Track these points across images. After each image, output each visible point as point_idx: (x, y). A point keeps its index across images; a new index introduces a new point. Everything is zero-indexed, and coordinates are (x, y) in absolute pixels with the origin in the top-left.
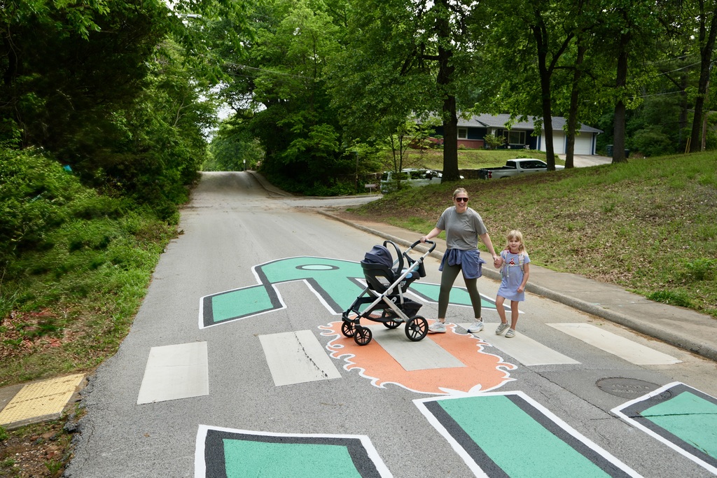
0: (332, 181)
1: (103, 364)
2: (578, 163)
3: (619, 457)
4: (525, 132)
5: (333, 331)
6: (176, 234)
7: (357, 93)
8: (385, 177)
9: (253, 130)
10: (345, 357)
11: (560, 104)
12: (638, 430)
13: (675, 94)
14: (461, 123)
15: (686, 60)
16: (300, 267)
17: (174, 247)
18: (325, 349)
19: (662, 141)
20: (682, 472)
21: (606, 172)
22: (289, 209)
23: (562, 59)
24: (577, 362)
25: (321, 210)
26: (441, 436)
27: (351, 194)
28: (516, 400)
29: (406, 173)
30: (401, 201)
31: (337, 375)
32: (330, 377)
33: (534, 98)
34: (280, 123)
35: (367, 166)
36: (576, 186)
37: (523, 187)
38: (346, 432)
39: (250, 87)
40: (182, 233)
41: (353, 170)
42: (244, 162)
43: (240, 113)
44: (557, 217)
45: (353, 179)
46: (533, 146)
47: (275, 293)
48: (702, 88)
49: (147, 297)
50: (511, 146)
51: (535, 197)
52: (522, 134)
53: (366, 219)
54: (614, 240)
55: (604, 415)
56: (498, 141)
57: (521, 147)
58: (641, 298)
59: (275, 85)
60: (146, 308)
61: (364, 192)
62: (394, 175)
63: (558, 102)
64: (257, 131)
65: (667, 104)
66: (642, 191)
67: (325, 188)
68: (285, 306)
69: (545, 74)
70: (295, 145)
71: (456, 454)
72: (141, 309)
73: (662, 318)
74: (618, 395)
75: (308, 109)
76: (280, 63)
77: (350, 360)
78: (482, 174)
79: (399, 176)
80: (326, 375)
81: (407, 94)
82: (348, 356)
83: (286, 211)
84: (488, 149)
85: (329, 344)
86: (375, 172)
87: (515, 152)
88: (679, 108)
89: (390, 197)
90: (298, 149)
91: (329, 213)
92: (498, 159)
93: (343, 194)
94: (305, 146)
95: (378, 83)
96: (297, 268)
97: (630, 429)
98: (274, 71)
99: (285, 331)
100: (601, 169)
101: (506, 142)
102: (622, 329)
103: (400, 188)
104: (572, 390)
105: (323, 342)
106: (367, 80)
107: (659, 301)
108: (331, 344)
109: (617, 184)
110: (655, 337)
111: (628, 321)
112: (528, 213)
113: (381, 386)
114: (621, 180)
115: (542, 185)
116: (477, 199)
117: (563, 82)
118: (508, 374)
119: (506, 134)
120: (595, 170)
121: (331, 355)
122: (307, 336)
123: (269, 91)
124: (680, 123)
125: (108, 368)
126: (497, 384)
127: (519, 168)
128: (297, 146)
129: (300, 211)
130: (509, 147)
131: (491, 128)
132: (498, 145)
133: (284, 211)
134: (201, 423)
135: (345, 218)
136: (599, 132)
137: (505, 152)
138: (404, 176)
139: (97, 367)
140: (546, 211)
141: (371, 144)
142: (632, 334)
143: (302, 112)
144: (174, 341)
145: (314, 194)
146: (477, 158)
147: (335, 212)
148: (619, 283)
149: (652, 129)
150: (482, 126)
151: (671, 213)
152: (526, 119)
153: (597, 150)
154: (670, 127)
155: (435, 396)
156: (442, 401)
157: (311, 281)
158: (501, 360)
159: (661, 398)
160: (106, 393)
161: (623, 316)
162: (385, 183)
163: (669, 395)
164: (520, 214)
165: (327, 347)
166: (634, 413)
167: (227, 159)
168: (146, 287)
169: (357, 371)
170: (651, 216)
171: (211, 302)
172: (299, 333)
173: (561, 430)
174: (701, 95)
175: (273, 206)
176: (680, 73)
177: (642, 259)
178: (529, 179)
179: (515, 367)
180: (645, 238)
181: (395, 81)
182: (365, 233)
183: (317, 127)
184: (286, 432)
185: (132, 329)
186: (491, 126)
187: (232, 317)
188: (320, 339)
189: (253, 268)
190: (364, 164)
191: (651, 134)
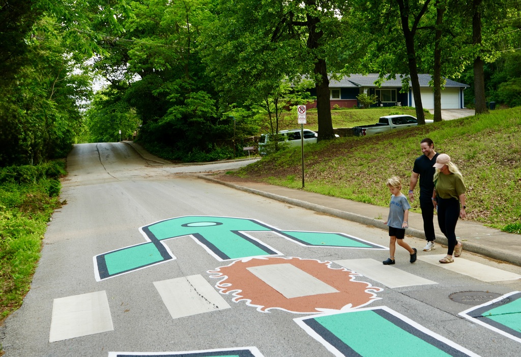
0: (210, 146)
1: (10, 316)
2: (445, 116)
3: (460, 344)
4: (396, 90)
5: (221, 274)
6: (59, 205)
7: (231, 61)
8: (262, 139)
9: (128, 100)
10: (233, 292)
11: (424, 61)
12: (479, 325)
14: (333, 84)
16: (185, 225)
17: (58, 216)
18: (215, 288)
20: (509, 349)
21: (469, 123)
22: (169, 176)
23: (425, 20)
24: (435, 283)
25: (201, 175)
26: (317, 342)
27: (230, 158)
28: (381, 313)
29: (283, 135)
30: (279, 162)
31: (227, 306)
32: (221, 308)
33: (400, 57)
34: (155, 92)
35: (244, 130)
36: (443, 137)
37: (394, 141)
38: (237, 346)
39: (125, 58)
40: (65, 203)
41: (231, 135)
42: (120, 133)
43: (115, 84)
45: (231, 144)
46: (404, 103)
47: (164, 248)
49: (41, 260)
50: (383, 103)
51: (405, 150)
52: (393, 92)
53: (246, 180)
54: (476, 184)
55: (452, 317)
56: (370, 99)
57: (393, 105)
58: (497, 231)
59: (150, 56)
60: (41, 269)
61: (243, 156)
62: (271, 137)
64: (133, 101)
66: (501, 138)
67: (203, 154)
68: (174, 258)
69: (409, 35)
70: (171, 113)
71: (329, 352)
72: (37, 270)
73: (512, 245)
74: (466, 303)
75: (184, 78)
76: (154, 33)
77: (238, 294)
78: (356, 131)
79: (276, 138)
80: (217, 307)
82: (236, 291)
83: (166, 178)
84: (361, 108)
85: (218, 284)
86: (252, 135)
87: (387, 109)
89: (268, 158)
90: (175, 116)
91: (208, 177)
92: (372, 117)
93: (222, 158)
94: (182, 113)
95: (251, 50)
96: (183, 225)
97: (472, 325)
98: (146, 41)
99: (177, 277)
100: (465, 121)
101: (379, 101)
102: (477, 257)
103: (277, 149)
104: (428, 302)
105: (212, 282)
106: (240, 48)
107: (511, 232)
108: (220, 284)
109: (480, 134)
110: (505, 260)
111: (483, 249)
113: (266, 310)
114: (483, 129)
115: (411, 139)
116: (351, 155)
118: (375, 295)
119: (378, 93)
120: (461, 122)
121: (220, 292)
122: (197, 280)
123: (145, 62)
125: (15, 319)
126: (365, 303)
127: (391, 124)
128: (174, 113)
129: (180, 177)
130: (382, 105)
131: (363, 87)
132: (371, 103)
134: (110, 351)
135: (225, 181)
136: (466, 86)
137: (378, 110)
138: (281, 138)
139: (5, 319)
141: (248, 108)
142: (486, 260)
143: (178, 81)
144: (74, 292)
145: (193, 161)
146: (351, 117)
147: (216, 176)
148: (479, 221)
149: (514, 81)
150: (354, 86)
152: (394, 77)
153: (465, 103)
155: (312, 314)
156: (318, 318)
157: (197, 235)
158: (370, 285)
159: (501, 303)
160: (19, 337)
161: (479, 246)
162: (264, 146)
163: (509, 300)
164: (392, 166)
165: (216, 286)
166: (477, 315)
167: (103, 131)
168: (39, 251)
169: (244, 302)
170: (508, 160)
171: (104, 259)
172: (190, 278)
173: (416, 330)
175: (152, 174)
177: (499, 199)
178: (399, 134)
179: (382, 290)
180: (503, 180)
181: (266, 48)
182: (246, 194)
183: (192, 94)
184: (186, 350)
185: (32, 286)
186: (363, 85)
187: (126, 270)
188: (209, 281)
189: (140, 230)
190: (241, 128)
191: (514, 86)
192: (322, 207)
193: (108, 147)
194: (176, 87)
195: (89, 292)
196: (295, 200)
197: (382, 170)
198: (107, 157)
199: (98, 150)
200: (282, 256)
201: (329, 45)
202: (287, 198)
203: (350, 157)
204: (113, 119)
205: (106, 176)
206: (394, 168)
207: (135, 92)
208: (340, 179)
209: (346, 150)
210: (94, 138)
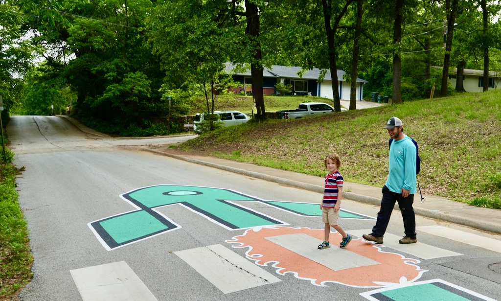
0: (146, 123)
4: (307, 81)
5: (242, 244)
6: (18, 171)
7: (179, 43)
8: (197, 118)
9: (68, 77)
10: (271, 264)
13: (421, 53)
15: (428, 26)
16: (166, 194)
18: (247, 259)
19: (412, 90)
22: (113, 148)
23: (344, 21)
24: (459, 254)
25: (145, 148)
27: (165, 134)
28: (441, 286)
29: (217, 115)
30: (220, 138)
31: (276, 279)
32: (271, 282)
33: (322, 51)
34: (94, 70)
35: (177, 109)
36: (371, 122)
37: (324, 124)
39: (64, 35)
40: (23, 169)
41: (166, 114)
42: (52, 107)
43: (50, 60)
44: (364, 146)
45: (165, 121)
46: (314, 93)
47: (160, 216)
48: (448, 47)
50: (297, 93)
51: (339, 132)
52: (305, 83)
53: (188, 154)
56: (286, 88)
57: (306, 94)
58: (464, 204)
59: (89, 34)
61: (176, 132)
62: (205, 117)
63: (340, 57)
64: (72, 77)
65: (416, 60)
67: (140, 130)
68: (179, 226)
69: (330, 33)
70: (110, 90)
73: (492, 218)
75: (122, 58)
76: (92, 14)
77: (278, 266)
78: (279, 115)
79: (211, 118)
80: (266, 280)
81: (225, 44)
82: (273, 263)
83: (111, 149)
84: (278, 95)
85: (247, 254)
86: (185, 115)
87: (301, 98)
88: (424, 64)
89: (207, 135)
90: (114, 93)
91: (153, 150)
92: (288, 104)
93: (157, 134)
94: (119, 90)
95: (199, 33)
96: (164, 194)
98: (85, 20)
99: (197, 247)
101: (293, 90)
102: (465, 228)
103: (213, 128)
104: (476, 275)
105: (241, 253)
106: (188, 30)
107: (479, 206)
108: (249, 254)
110: (495, 232)
111: (469, 222)
112: (338, 145)
113: (322, 284)
116: (289, 135)
117: (343, 40)
118: (418, 267)
119: (292, 83)
121: (256, 263)
122: (218, 248)
123: (84, 40)
124: (425, 75)
126: (417, 275)
127: (310, 111)
128: (112, 91)
129: (125, 149)
130: (295, 94)
131: (281, 78)
132: (287, 92)
133: (109, 150)
135: (172, 154)
136: (365, 82)
137: (293, 98)
138: (214, 118)
139: (17, 293)
140: (353, 142)
143: (116, 60)
145: (130, 135)
146: (271, 103)
147: (160, 149)
148: (439, 195)
149: (405, 80)
150: (272, 76)
151: (454, 141)
153: (363, 97)
154: (417, 79)
155: (376, 289)
156: (385, 292)
157: (185, 203)
158: (403, 257)
161: (464, 218)
162: (200, 124)
164: (332, 145)
165: (247, 257)
167: (38, 106)
169: (291, 275)
170: (439, 144)
171: (101, 227)
172: (211, 247)
174: (448, 52)
175: (95, 145)
176: (425, 36)
177: (448, 176)
178: (326, 118)
179: (419, 261)
181: (212, 32)
182: (199, 166)
183: (131, 74)
186: (281, 76)
187: (133, 238)
188: (236, 251)
189: (121, 196)
190: (175, 108)
191: (404, 84)
192: (285, 180)
193: (45, 120)
194: (113, 66)
195: (106, 262)
196: (253, 173)
197: (323, 148)
198: (46, 128)
199: (36, 123)
200: (289, 226)
201: (271, 33)
202: (245, 170)
203: (288, 136)
204: (45, 94)
205: (51, 146)
206: (334, 147)
207: (74, 68)
208: (285, 155)
209: (282, 131)
210: (26, 111)
